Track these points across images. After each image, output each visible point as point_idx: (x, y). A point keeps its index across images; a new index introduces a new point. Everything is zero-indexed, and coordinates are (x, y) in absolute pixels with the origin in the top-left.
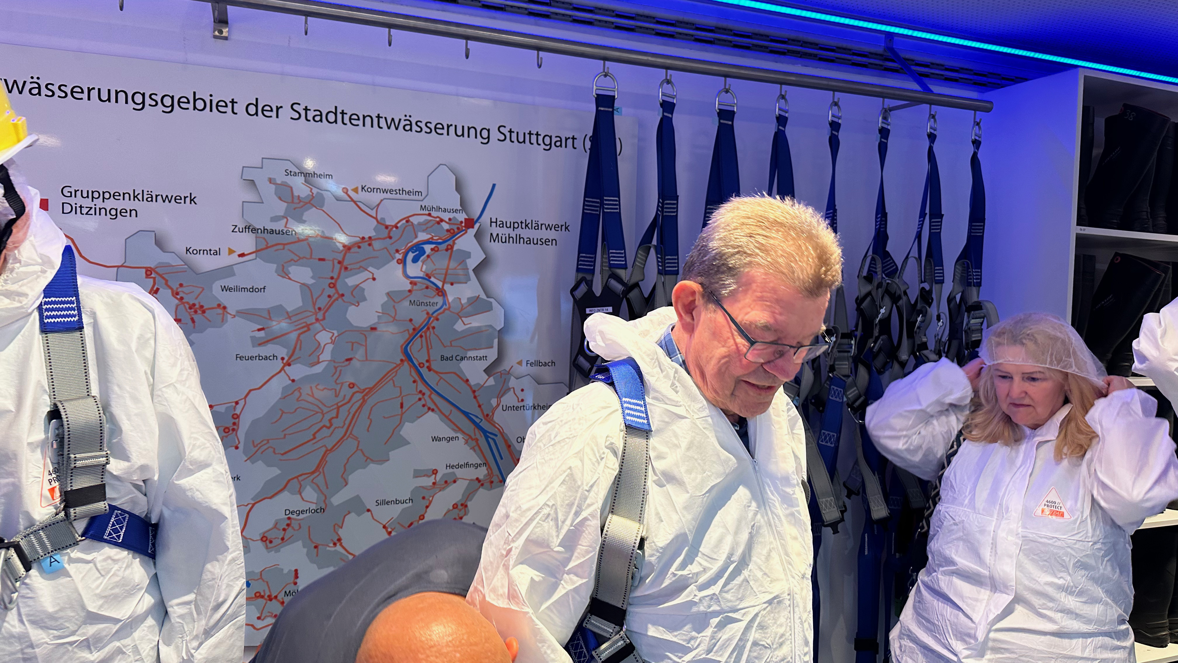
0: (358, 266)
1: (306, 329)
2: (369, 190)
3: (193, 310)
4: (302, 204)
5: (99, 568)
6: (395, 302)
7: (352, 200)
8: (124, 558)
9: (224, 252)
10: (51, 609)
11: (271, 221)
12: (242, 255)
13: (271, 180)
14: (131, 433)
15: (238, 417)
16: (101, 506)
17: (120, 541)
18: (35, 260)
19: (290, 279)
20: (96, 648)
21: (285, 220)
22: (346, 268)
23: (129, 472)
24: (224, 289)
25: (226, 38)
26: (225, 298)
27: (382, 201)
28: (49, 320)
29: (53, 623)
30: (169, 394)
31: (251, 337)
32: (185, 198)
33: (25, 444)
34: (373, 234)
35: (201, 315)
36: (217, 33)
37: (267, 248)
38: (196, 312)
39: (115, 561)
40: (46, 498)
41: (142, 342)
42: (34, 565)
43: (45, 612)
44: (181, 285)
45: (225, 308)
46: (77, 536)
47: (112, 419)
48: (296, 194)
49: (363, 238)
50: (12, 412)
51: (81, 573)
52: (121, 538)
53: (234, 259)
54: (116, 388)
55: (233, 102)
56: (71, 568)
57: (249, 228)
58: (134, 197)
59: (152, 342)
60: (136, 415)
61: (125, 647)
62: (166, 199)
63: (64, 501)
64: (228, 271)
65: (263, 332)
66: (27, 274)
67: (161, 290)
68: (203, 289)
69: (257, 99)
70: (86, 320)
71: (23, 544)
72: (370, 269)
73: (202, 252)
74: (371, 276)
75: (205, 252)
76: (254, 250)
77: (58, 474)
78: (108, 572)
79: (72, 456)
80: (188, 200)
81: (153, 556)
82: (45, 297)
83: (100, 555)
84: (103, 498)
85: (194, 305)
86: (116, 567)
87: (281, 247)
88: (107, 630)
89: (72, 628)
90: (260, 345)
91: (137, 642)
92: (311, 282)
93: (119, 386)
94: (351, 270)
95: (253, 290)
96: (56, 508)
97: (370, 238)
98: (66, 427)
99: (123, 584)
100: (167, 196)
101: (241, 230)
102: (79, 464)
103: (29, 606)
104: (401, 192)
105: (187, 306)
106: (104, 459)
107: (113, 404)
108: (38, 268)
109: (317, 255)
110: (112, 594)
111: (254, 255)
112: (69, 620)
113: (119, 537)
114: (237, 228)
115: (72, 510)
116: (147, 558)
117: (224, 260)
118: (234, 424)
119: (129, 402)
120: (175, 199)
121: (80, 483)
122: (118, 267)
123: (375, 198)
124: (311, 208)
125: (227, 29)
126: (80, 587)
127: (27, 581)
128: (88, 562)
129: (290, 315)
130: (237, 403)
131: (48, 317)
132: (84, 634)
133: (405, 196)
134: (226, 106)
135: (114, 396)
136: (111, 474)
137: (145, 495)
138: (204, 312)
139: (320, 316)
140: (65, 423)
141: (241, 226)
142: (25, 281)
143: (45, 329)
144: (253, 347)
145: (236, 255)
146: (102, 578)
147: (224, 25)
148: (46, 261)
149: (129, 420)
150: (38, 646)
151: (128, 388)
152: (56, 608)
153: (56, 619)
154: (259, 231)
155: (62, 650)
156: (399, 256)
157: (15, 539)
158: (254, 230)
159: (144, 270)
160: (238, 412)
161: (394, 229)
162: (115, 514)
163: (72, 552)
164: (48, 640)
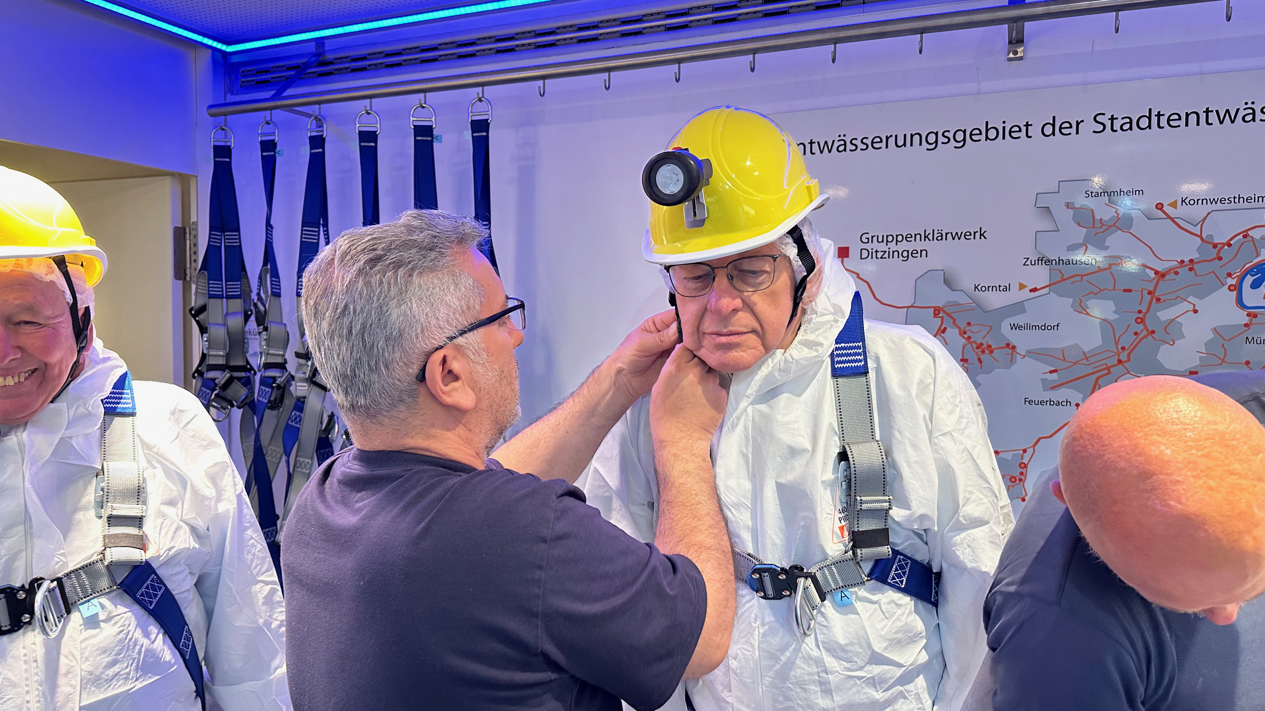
0: (1173, 296)
1: (1106, 371)
2: (1192, 202)
3: (980, 350)
4: (1104, 228)
5: (884, 610)
6: (1224, 339)
7: (1169, 217)
8: (906, 604)
9: (1015, 287)
10: (842, 642)
11: (1068, 250)
12: (1034, 290)
13: (1068, 205)
14: (910, 481)
15: (1026, 466)
16: (885, 550)
17: (903, 586)
18: (829, 310)
19: (1088, 314)
20: (881, 688)
21: (1085, 247)
22: (1158, 300)
23: (908, 519)
24: (1014, 327)
25: (1021, 58)
26: (1014, 337)
27: (1209, 213)
28: (839, 366)
29: (844, 655)
30: (946, 443)
31: (1042, 379)
32: (975, 233)
33: (820, 482)
34: (1195, 256)
35: (988, 355)
36: (1011, 55)
37: (1063, 280)
38: (983, 352)
39: (899, 606)
40: (837, 534)
41: (923, 387)
42: (828, 597)
43: (837, 643)
44: (969, 324)
45: (1014, 347)
46: (863, 576)
47: (894, 465)
48: (1098, 217)
49: (1182, 262)
50: (809, 451)
51: (867, 612)
52: (904, 583)
53: (1026, 294)
54: (897, 434)
55: (1027, 125)
56: (859, 605)
57: (1042, 260)
58: (925, 237)
59: (932, 387)
60: (916, 462)
61: (907, 692)
62: (956, 236)
63: (852, 540)
64: (1018, 308)
65: (1056, 374)
66: (822, 324)
67: (948, 329)
68: (992, 328)
69: (1054, 118)
70: (871, 364)
71: (819, 575)
72: (1191, 299)
73: (990, 288)
74: (1192, 308)
75: (994, 288)
76: (1048, 283)
77: (846, 513)
78: (892, 616)
79: (858, 498)
80: (978, 235)
81: (936, 604)
82: (836, 343)
83: (885, 597)
84: (886, 542)
85: (982, 344)
86: (899, 612)
87: (1079, 278)
88: (891, 673)
89: (861, 663)
90: (1052, 388)
91: (920, 691)
92: (1113, 317)
93: (899, 431)
94: (1164, 301)
95: (1045, 327)
96: (846, 547)
97: (1191, 261)
98: (853, 469)
99: (906, 630)
100: (957, 233)
101: (1033, 263)
102: (865, 506)
103: (824, 634)
104: (1237, 200)
105: (975, 346)
106: (887, 504)
107: (895, 450)
108: (831, 317)
109: (1121, 286)
110: (896, 639)
111: (1048, 288)
112: (857, 654)
113: (902, 582)
114: (1029, 261)
115: (858, 551)
116: (930, 606)
117: (1015, 296)
118: (1022, 473)
119: (910, 450)
120: (965, 235)
121: (867, 525)
122: (908, 307)
123: (1200, 211)
124: (1116, 231)
125: (1022, 48)
126: (867, 625)
127: (823, 609)
128: (873, 603)
129: (1087, 356)
130: (1025, 451)
131: (838, 362)
132: (870, 672)
133: (1242, 205)
134: (1020, 131)
135: (896, 442)
136: (893, 519)
137: (926, 543)
138: (992, 352)
139: (1123, 357)
140: (852, 466)
141: (1034, 258)
142: (821, 330)
143: (836, 373)
144: (1044, 390)
145: (1027, 289)
146: (886, 620)
147: (1020, 44)
148: (838, 310)
149: (909, 467)
150: (832, 673)
151: (908, 435)
152: (846, 642)
153: (847, 652)
154: (1054, 262)
155: (851, 682)
156: (1231, 281)
157: (813, 570)
158: (1048, 262)
159: (932, 310)
160: (1025, 461)
161: (1226, 247)
162: (898, 559)
163: (859, 590)
164: (838, 669)
